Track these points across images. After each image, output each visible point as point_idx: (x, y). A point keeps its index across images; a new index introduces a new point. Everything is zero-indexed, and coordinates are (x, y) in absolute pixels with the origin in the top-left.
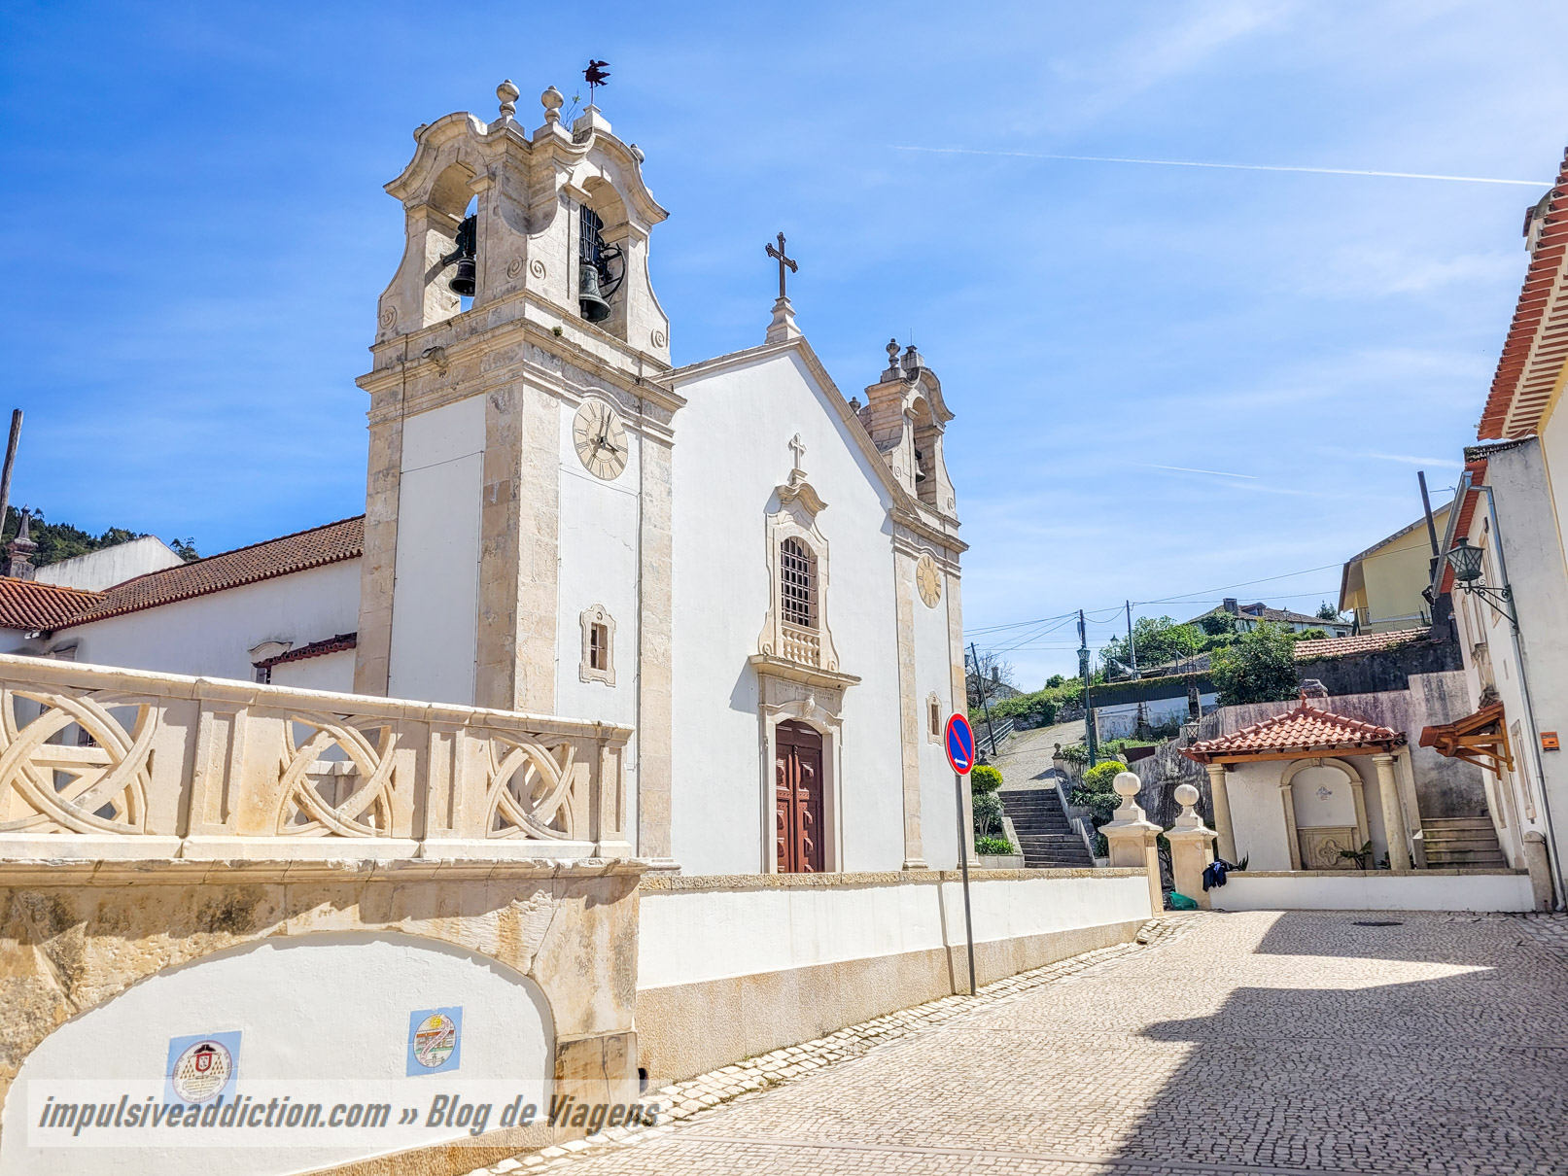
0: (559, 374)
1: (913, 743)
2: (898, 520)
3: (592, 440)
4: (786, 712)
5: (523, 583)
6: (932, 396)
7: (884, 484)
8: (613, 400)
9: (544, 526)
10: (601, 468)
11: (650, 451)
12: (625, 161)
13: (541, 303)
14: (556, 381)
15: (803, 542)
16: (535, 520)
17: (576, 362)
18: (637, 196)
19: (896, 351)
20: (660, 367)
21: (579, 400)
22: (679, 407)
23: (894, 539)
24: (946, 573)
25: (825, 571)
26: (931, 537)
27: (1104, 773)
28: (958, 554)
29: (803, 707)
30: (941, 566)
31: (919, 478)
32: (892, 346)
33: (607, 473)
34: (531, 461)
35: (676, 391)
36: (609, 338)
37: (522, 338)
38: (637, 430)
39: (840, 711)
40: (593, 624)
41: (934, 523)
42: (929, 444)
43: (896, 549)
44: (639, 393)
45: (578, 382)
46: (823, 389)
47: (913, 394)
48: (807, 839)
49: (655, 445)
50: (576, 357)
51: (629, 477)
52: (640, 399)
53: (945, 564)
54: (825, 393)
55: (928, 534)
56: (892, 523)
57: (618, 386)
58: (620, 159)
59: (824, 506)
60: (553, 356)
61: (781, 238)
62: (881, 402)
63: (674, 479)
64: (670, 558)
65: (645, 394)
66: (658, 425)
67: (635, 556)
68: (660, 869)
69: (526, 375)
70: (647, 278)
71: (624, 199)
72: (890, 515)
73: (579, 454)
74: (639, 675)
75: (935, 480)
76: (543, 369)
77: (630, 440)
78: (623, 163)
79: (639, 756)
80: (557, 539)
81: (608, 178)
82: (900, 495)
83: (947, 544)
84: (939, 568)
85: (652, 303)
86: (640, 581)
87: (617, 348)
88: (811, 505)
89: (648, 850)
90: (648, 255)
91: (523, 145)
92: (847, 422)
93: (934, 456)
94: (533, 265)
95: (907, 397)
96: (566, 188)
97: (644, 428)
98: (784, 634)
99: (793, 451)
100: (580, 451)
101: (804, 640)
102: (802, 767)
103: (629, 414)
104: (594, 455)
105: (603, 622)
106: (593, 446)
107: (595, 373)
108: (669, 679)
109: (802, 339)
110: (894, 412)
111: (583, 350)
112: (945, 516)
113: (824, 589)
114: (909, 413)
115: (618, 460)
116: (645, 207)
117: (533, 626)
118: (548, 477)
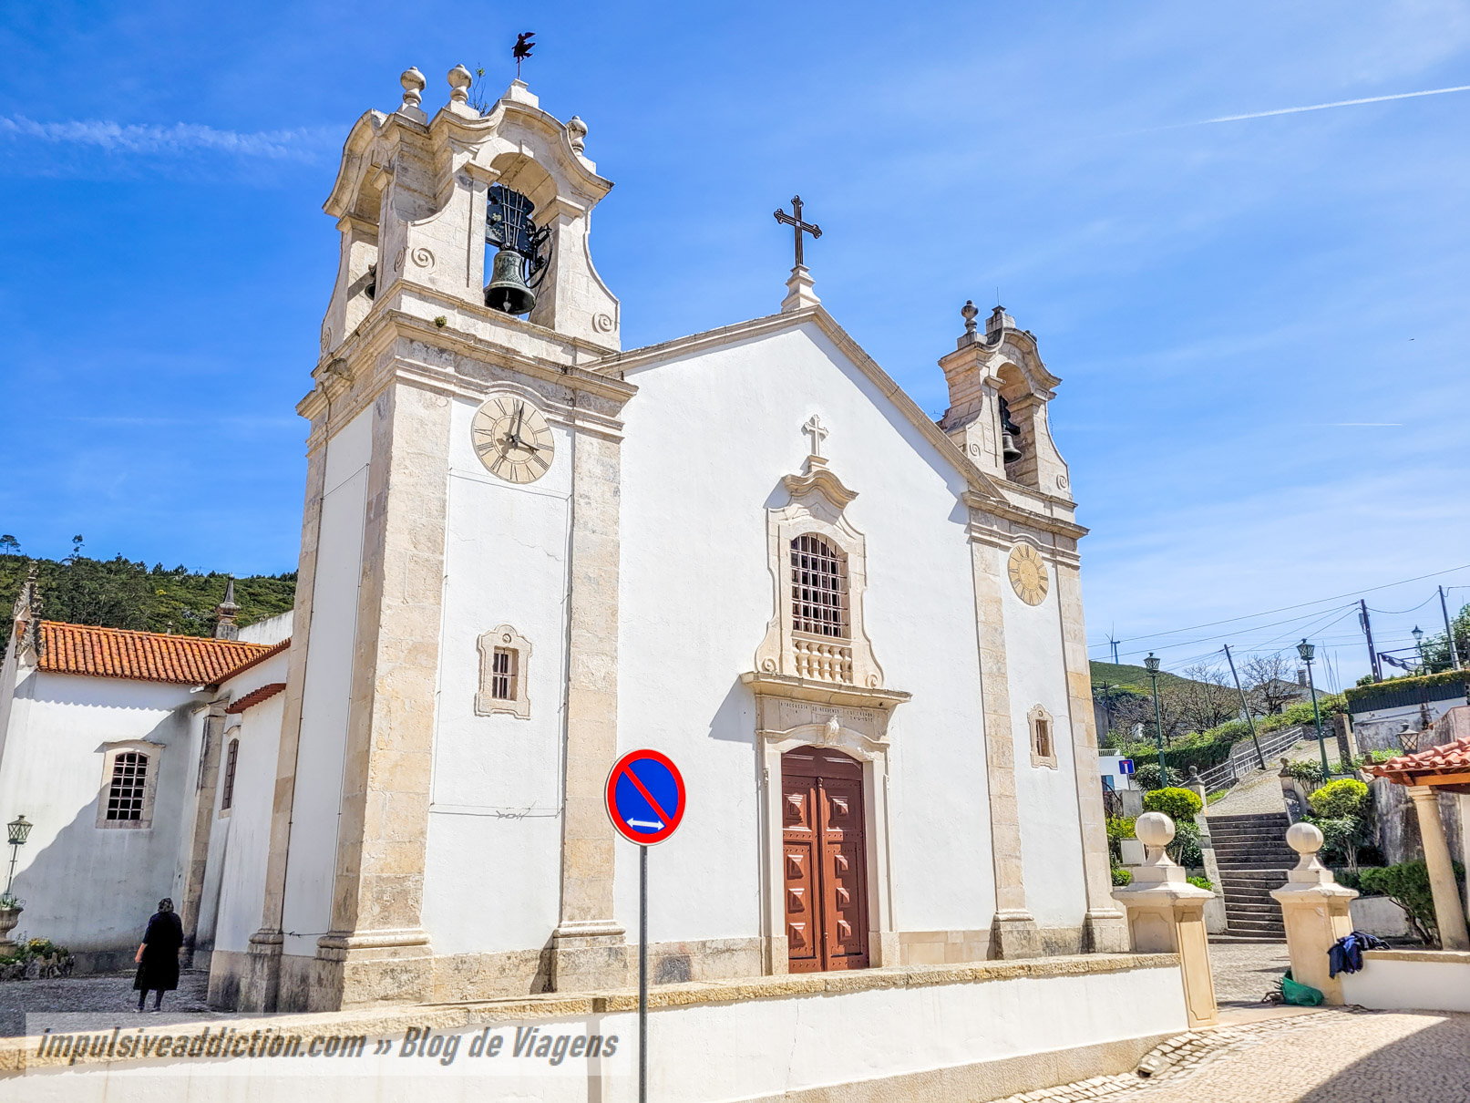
0: (450, 370)
1: (1007, 768)
2: (976, 505)
3: (500, 441)
4: (798, 738)
5: (389, 607)
6: (1027, 360)
7: (951, 464)
8: (531, 394)
9: (423, 540)
10: (513, 470)
11: (587, 447)
12: (552, 132)
13: (423, 294)
14: (447, 378)
15: (827, 538)
16: (410, 533)
17: (475, 355)
18: (569, 169)
19: (972, 313)
20: (602, 352)
21: (482, 397)
22: (629, 396)
23: (970, 528)
24: (1056, 563)
25: (859, 569)
26: (1029, 522)
27: (1335, 794)
28: (1074, 540)
29: (824, 730)
30: (1048, 556)
31: (1009, 457)
32: (968, 309)
33: (523, 475)
34: (406, 468)
35: (627, 379)
36: (528, 325)
37: (396, 333)
38: (568, 425)
39: (884, 733)
40: (496, 648)
41: (1037, 507)
42: (1027, 415)
43: (973, 539)
44: (570, 383)
45: (482, 377)
46: (855, 363)
47: (997, 360)
48: (841, 890)
49: (595, 441)
50: (475, 349)
51: (556, 478)
52: (574, 391)
53: (1053, 553)
54: (859, 368)
55: (1024, 519)
56: (966, 511)
57: (541, 378)
58: (545, 132)
59: (853, 495)
60: (442, 351)
61: (797, 202)
62: (958, 374)
63: (624, 476)
64: (616, 565)
65: (578, 384)
66: (599, 418)
67: (560, 570)
68: (592, 935)
69: (399, 373)
70: (587, 258)
71: (552, 174)
72: (962, 500)
73: (480, 458)
74: (566, 704)
75: (1035, 456)
76: (424, 365)
77: (560, 438)
78: (551, 136)
79: (565, 799)
80: (442, 554)
81: (531, 154)
82: (976, 477)
83: (1056, 529)
84: (1044, 558)
85: (596, 284)
86: (569, 596)
87: (540, 337)
88: (835, 495)
89: (577, 912)
90: (589, 232)
91: (418, 130)
92: (893, 398)
93: (1033, 429)
94: (416, 254)
95: (988, 364)
96: (467, 168)
97: (578, 423)
98: (797, 646)
99: (809, 436)
100: (481, 453)
101: (830, 652)
102: (832, 803)
103: (557, 408)
104: (504, 457)
105: (511, 645)
106: (500, 447)
107: (504, 365)
108: (612, 707)
109: (818, 308)
110: (971, 383)
111: (481, 341)
112: (1051, 497)
113: (859, 591)
114: (990, 382)
115: (538, 460)
116: (581, 180)
117: (402, 655)
118: (430, 484)
